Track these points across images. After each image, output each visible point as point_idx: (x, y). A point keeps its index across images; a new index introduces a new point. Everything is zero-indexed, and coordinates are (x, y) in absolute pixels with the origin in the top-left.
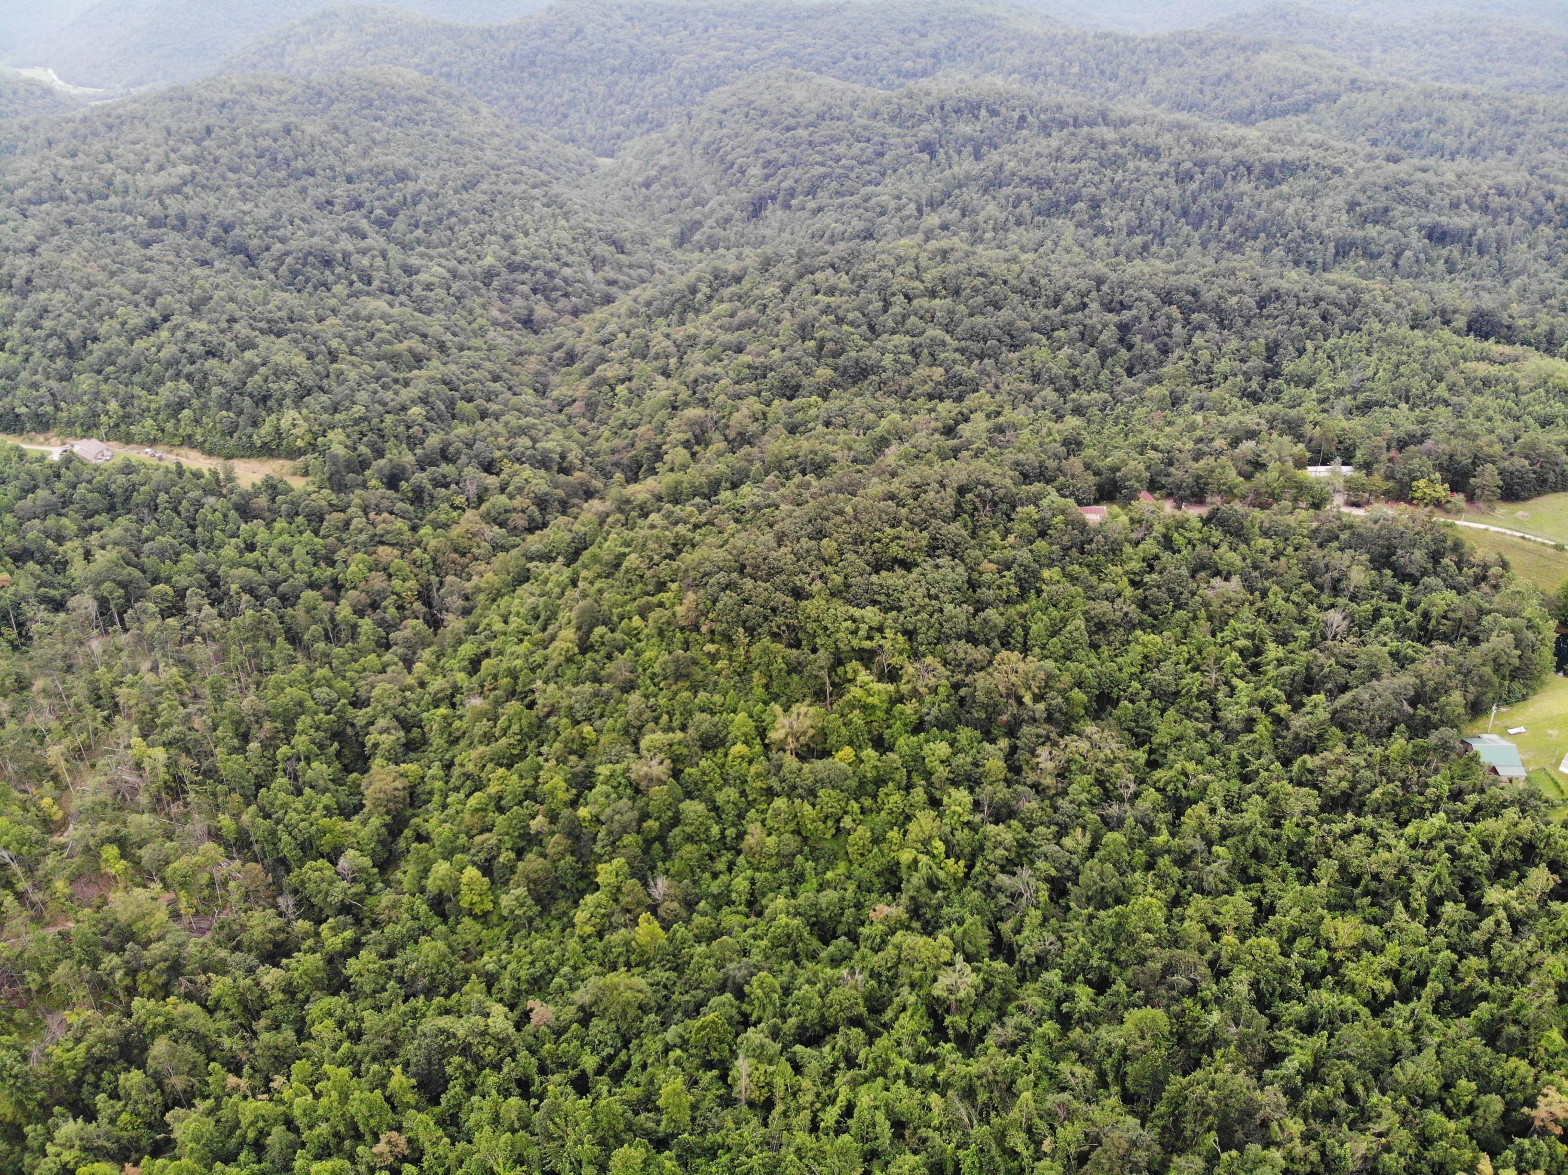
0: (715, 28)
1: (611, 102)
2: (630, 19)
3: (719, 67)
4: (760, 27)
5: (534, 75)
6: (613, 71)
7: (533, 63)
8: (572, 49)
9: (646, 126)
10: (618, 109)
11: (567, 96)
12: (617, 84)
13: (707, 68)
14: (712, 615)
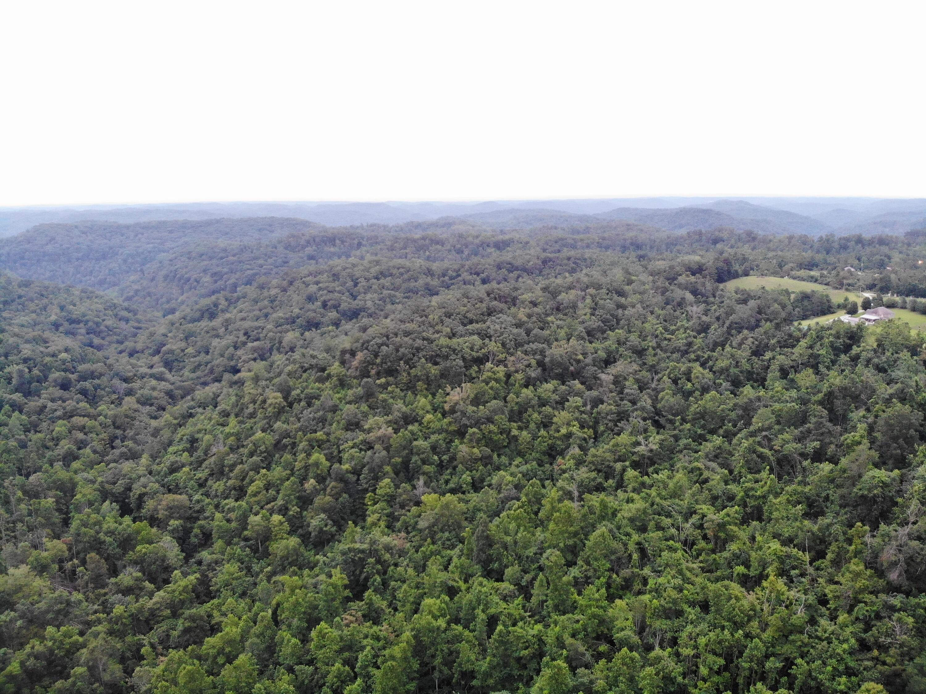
0: (143, 234)
1: (78, 276)
2: (84, 233)
3: (150, 252)
4: (171, 232)
5: (24, 265)
6: (78, 259)
7: (22, 258)
8: (49, 248)
9: (106, 286)
10: (84, 279)
11: (48, 274)
12: (81, 266)
13: (142, 253)
14: (378, 361)
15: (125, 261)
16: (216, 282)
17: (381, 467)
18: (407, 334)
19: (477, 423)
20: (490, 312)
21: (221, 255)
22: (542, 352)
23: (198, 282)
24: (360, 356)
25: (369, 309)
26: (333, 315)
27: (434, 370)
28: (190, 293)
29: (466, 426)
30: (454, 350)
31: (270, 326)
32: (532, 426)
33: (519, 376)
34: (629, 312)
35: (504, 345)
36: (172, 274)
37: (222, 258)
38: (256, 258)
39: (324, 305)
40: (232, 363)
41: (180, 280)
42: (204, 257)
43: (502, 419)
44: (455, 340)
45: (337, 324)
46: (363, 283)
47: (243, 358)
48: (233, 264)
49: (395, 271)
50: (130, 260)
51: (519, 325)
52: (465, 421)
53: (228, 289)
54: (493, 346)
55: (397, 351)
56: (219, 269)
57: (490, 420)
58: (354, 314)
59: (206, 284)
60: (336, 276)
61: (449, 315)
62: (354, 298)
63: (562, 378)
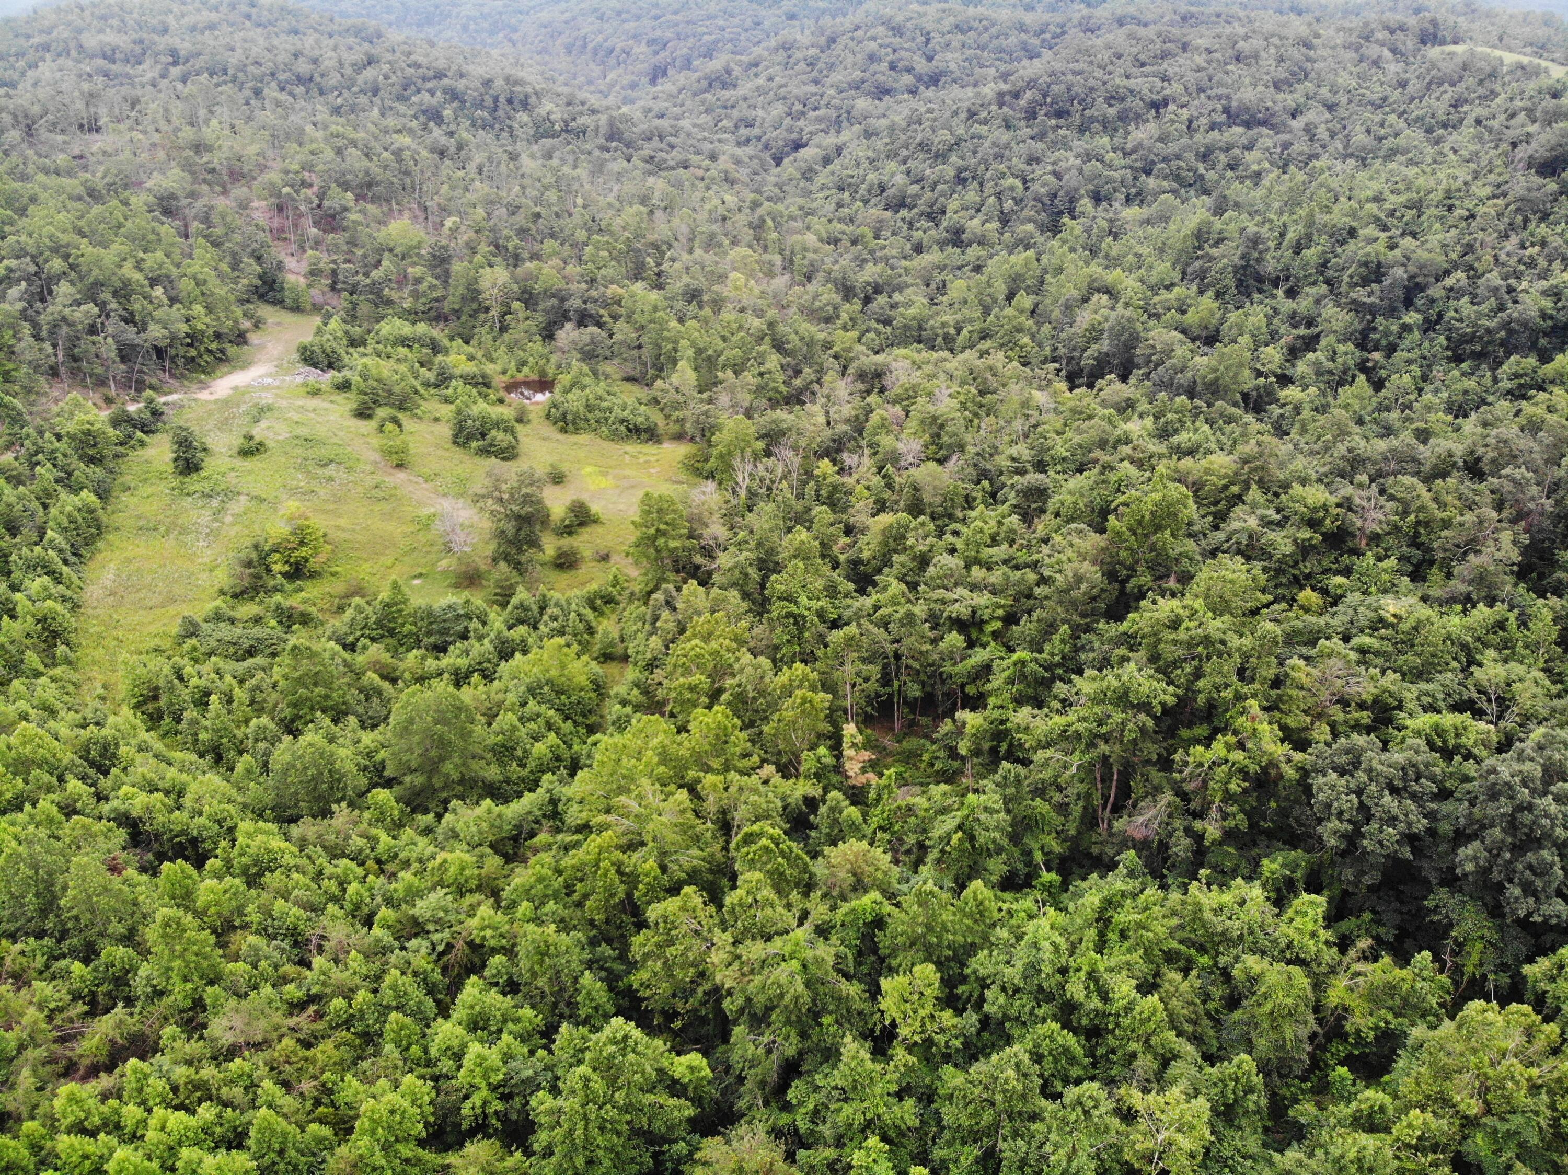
14: (1049, 100)
15: (465, 28)
16: (656, 53)
17: (1076, 190)
18: (1076, 73)
19: (1165, 159)
20: (1165, 55)
21: (654, 12)
22: (1228, 97)
23: (628, 54)
24: (1028, 95)
25: (952, 72)
26: (908, 79)
27: (1112, 112)
28: (621, 70)
29: (1153, 163)
30: (1132, 91)
31: (832, 92)
32: (1220, 167)
33: (1204, 121)
34: (1319, 65)
35: (1186, 89)
36: (579, 43)
37: (656, 18)
38: (710, 17)
39: (892, 67)
40: (794, 136)
41: (595, 52)
42: (624, 16)
43: (1190, 156)
44: (1132, 81)
45: (913, 92)
46: (937, 39)
47: (807, 130)
48: (677, 25)
49: (976, 24)
50: (472, 27)
51: (1199, 70)
52: (1152, 157)
53: (678, 64)
54: (1175, 89)
55: (1069, 90)
56: (658, 33)
57: (1178, 157)
58: (934, 80)
59: (641, 57)
60: (898, 31)
61: (1119, 57)
62: (930, 59)
63: (1248, 125)
